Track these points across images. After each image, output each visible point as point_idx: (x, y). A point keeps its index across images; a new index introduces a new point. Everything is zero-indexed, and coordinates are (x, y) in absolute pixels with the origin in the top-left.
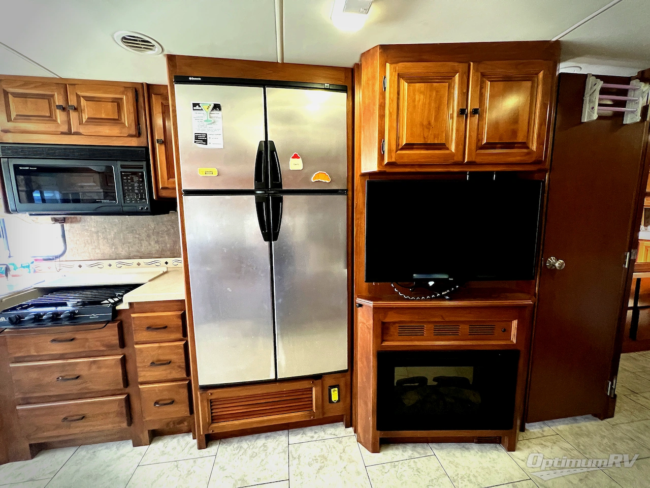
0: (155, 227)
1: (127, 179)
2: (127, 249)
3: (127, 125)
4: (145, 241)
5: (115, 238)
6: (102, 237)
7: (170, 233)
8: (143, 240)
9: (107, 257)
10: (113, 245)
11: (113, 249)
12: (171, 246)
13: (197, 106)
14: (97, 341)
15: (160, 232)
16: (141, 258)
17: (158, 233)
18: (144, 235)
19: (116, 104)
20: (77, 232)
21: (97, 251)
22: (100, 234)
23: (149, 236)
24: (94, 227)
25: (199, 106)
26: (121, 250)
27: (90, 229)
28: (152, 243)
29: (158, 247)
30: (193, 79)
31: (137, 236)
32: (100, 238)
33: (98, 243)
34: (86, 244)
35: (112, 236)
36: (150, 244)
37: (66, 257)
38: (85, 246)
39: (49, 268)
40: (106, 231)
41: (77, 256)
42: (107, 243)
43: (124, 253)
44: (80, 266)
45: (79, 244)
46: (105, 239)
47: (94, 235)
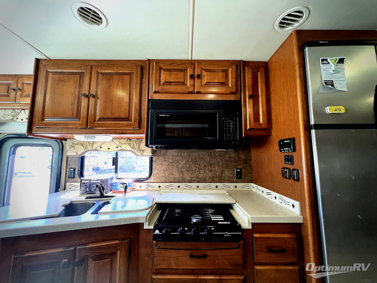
0: (210, 160)
1: (226, 123)
2: (190, 175)
3: (230, 86)
4: (202, 170)
5: (183, 167)
6: (175, 166)
7: (220, 164)
8: (201, 169)
9: (177, 180)
10: (181, 172)
11: (181, 175)
12: (219, 174)
13: (325, 61)
14: (225, 259)
15: (213, 164)
16: (199, 182)
17: (212, 164)
18: (202, 165)
19: (225, 73)
20: (160, 162)
21: (171, 176)
22: (174, 164)
23: (205, 166)
24: (171, 159)
25: (327, 61)
26: (186, 176)
27: (168, 160)
28: (207, 171)
29: (210, 175)
30: (322, 42)
31: (198, 166)
32: (174, 167)
33: (172, 170)
34: (164, 171)
35: (182, 165)
36: (205, 172)
37: (151, 180)
38: (164, 172)
39: (140, 187)
40: (178, 162)
41: (158, 179)
42: (178, 171)
43: (188, 178)
44: (160, 187)
45: (160, 171)
46: (177, 168)
47: (171, 165)
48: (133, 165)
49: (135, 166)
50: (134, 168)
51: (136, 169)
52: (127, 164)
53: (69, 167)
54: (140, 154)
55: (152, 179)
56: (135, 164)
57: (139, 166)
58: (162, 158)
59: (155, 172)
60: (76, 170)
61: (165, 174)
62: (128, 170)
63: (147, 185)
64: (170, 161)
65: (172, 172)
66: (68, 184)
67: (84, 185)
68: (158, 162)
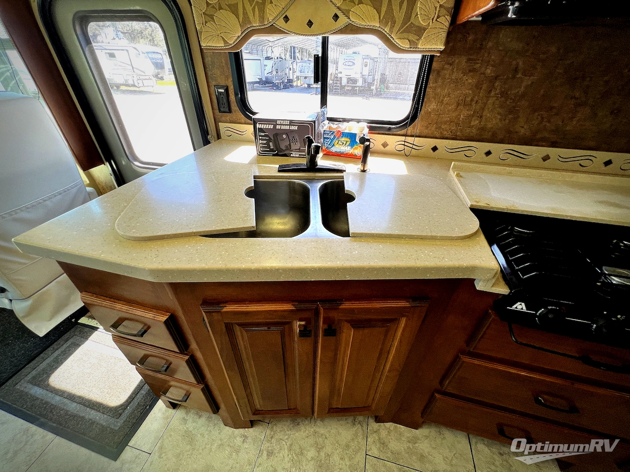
5: (523, 96)
6: (498, 91)
10: (512, 110)
11: (507, 121)
16: (554, 145)
20: (454, 76)
21: (475, 123)
22: (497, 84)
24: (494, 65)
26: (522, 124)
27: (482, 70)
29: (608, 125)
32: (492, 94)
33: (485, 104)
34: (458, 105)
35: (522, 89)
37: (414, 128)
38: (456, 109)
39: (385, 145)
40: (514, 77)
41: (433, 129)
42: (501, 107)
43: (523, 130)
44: (435, 149)
45: (447, 104)
46: (502, 97)
47: (484, 87)
48: (288, 75)
49: (291, 77)
50: (290, 81)
51: (295, 84)
52: (277, 72)
53: (214, 83)
54: (405, 45)
55: (418, 126)
56: (291, 72)
57: (298, 78)
58: (464, 59)
59: (430, 106)
60: (230, 92)
61: (457, 114)
62: (281, 85)
63: (403, 143)
64: (488, 71)
65: (483, 109)
66: (222, 125)
67: (263, 134)
68: (447, 76)
